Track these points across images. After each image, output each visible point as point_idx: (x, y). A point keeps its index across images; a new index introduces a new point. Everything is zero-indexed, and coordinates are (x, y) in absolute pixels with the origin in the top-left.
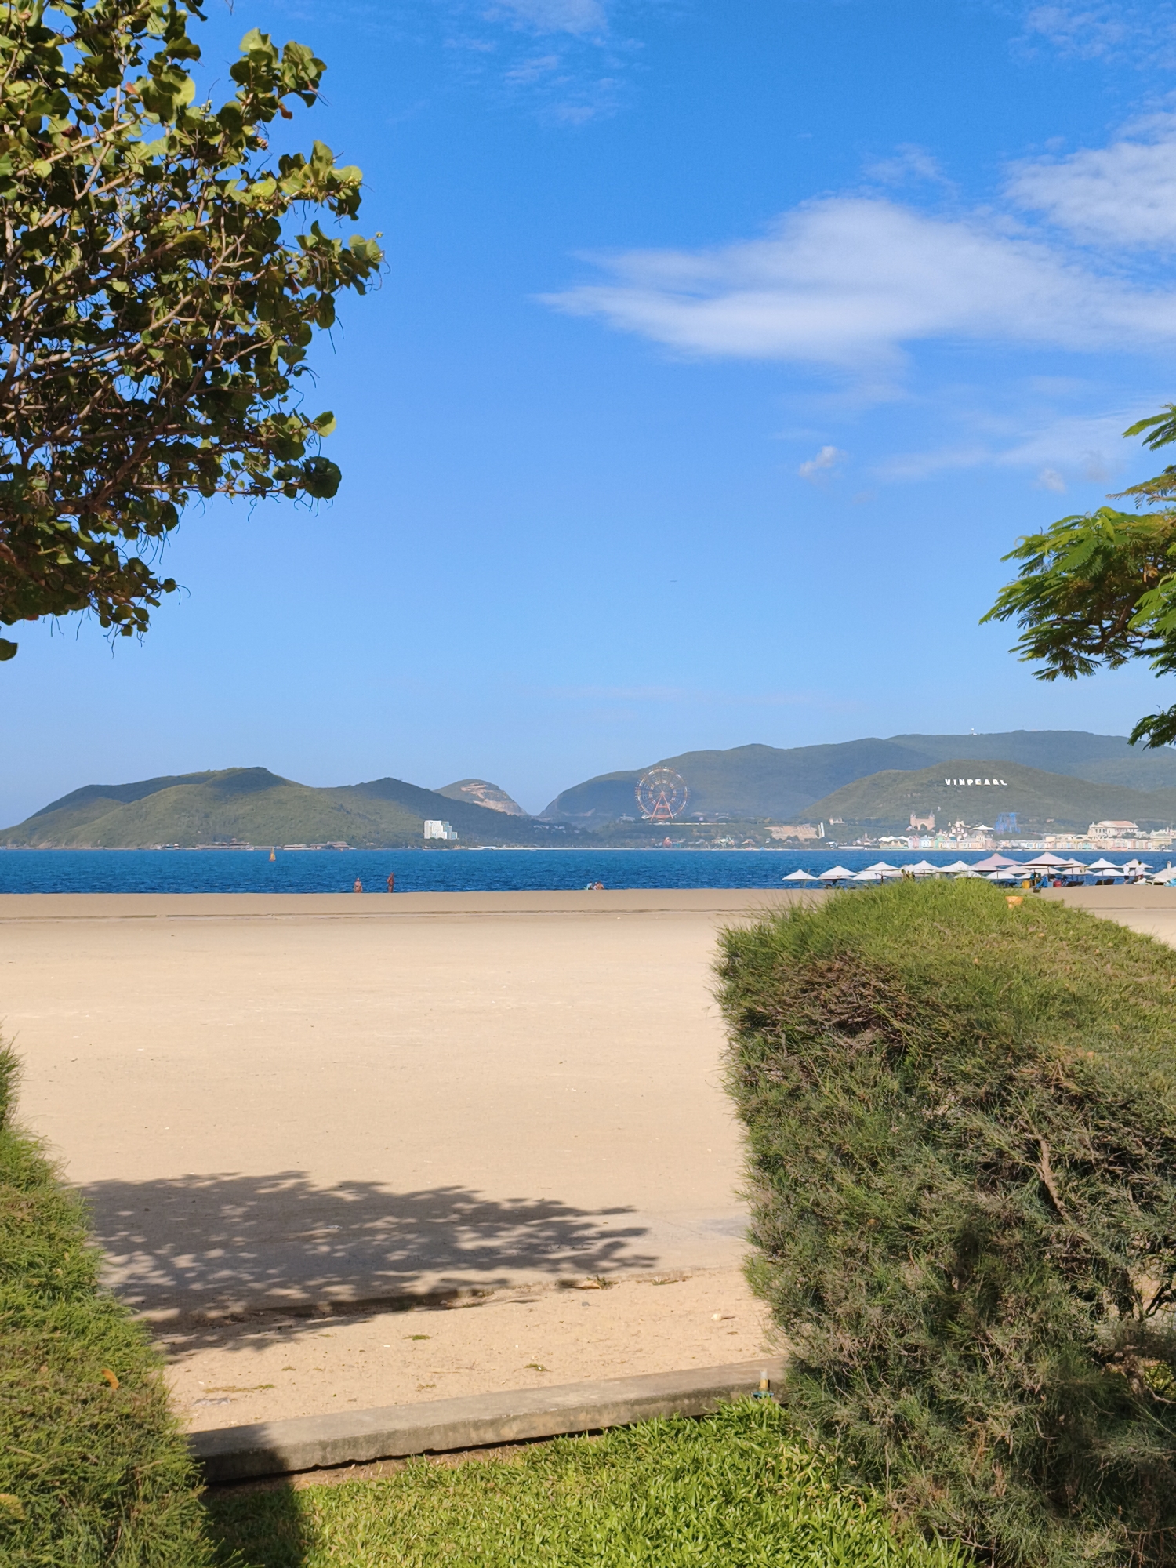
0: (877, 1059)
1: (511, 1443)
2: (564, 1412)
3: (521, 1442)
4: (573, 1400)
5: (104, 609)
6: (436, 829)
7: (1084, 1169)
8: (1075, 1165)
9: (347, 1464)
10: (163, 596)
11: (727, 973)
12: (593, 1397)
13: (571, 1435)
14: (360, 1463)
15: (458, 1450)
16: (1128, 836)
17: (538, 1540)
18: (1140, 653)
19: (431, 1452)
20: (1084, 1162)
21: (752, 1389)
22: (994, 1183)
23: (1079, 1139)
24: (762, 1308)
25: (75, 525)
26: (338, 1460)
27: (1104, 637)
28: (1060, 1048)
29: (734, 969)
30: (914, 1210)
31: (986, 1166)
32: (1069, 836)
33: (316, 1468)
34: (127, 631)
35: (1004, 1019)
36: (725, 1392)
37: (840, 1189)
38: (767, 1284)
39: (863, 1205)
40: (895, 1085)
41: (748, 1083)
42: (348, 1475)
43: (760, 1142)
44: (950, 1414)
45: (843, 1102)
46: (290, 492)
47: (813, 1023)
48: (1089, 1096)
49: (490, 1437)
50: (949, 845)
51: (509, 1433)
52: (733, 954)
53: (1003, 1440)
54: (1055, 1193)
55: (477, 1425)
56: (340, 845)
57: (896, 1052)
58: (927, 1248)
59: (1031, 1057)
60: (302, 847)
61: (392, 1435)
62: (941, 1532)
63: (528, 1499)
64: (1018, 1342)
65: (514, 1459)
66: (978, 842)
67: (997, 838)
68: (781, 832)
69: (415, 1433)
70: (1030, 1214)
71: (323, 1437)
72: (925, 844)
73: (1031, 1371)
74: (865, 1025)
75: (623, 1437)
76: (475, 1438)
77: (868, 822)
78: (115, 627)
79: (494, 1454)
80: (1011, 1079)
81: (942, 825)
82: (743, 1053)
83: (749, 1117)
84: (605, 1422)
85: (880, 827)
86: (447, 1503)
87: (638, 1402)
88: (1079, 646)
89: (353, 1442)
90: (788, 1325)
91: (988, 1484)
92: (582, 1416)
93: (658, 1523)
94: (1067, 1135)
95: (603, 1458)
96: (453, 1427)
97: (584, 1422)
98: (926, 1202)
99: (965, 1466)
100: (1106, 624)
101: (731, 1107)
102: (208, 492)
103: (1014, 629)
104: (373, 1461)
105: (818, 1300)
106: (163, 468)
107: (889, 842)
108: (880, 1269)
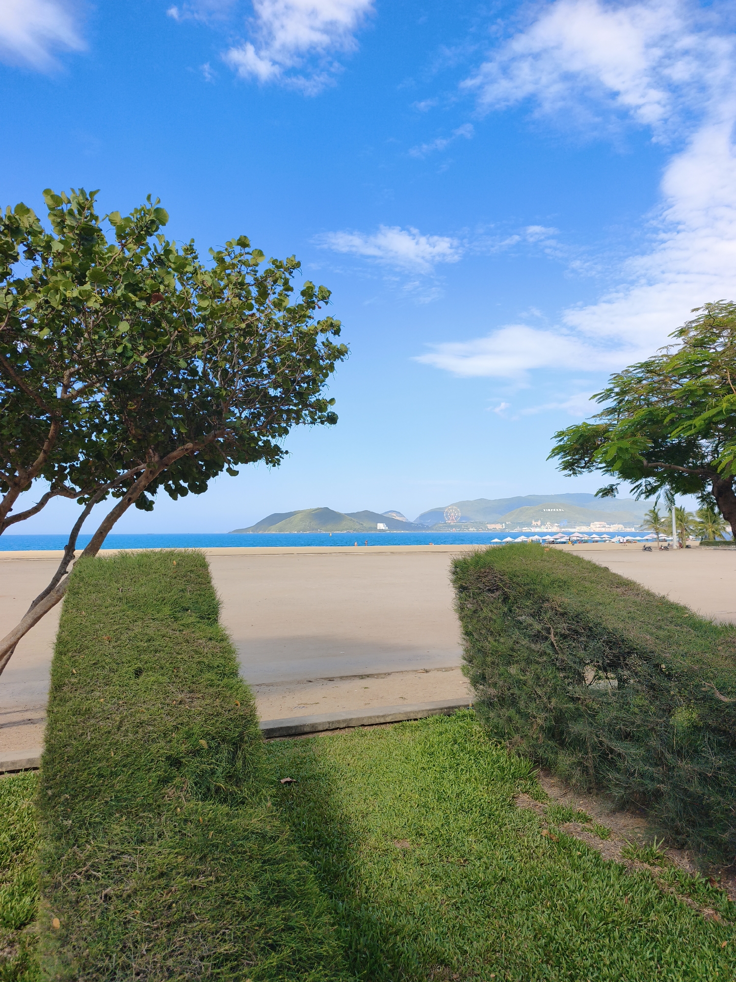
0: (500, 601)
1: (389, 723)
2: (406, 713)
3: (392, 723)
4: (409, 709)
5: (267, 460)
6: (381, 526)
7: (564, 637)
8: (561, 635)
9: (336, 729)
10: (285, 456)
11: (455, 573)
12: (416, 708)
13: (408, 720)
14: (341, 729)
15: (372, 725)
16: (604, 527)
17: (394, 755)
18: (597, 468)
19: (363, 725)
20: (564, 634)
21: (467, 706)
22: (537, 641)
23: (563, 627)
24: (467, 680)
25: (256, 434)
26: (333, 727)
27: (586, 463)
28: (557, 598)
29: (456, 572)
30: (512, 650)
31: (535, 636)
32: (584, 527)
33: (327, 730)
34: (274, 466)
35: (539, 588)
36: (458, 707)
37: (489, 643)
38: (468, 673)
39: (497, 647)
40: (506, 609)
41: (461, 608)
42: (337, 732)
43: (465, 627)
44: (526, 716)
45: (490, 614)
46: (322, 422)
47: (480, 589)
48: (565, 613)
49: (382, 721)
50: (545, 530)
51: (388, 720)
52: (456, 567)
53: (542, 725)
54: (555, 645)
55: (378, 717)
56: (351, 531)
57: (506, 599)
58: (517, 662)
59: (547, 600)
60: (339, 532)
61: (351, 720)
62: (523, 755)
63: (392, 741)
64: (546, 693)
65: (389, 728)
66: (555, 529)
67: (561, 528)
68: (490, 526)
69: (358, 719)
70: (548, 651)
71: (329, 720)
72: (537, 530)
73: (550, 702)
74: (497, 590)
75: (425, 721)
76: (378, 721)
77: (519, 523)
78: (271, 465)
79: (383, 726)
80: (541, 607)
81: (543, 524)
82: (461, 598)
83: (461, 619)
84: (419, 716)
85: (522, 525)
86: (367, 742)
87: (430, 710)
88: (578, 467)
89: (338, 722)
90: (475, 686)
91: (538, 738)
92: (412, 715)
93: (432, 750)
94: (559, 626)
95: (417, 728)
96: (370, 717)
97: (413, 716)
98: (517, 647)
99: (530, 733)
100: (586, 459)
101: (457, 616)
102: (297, 423)
103: (557, 461)
104: (345, 728)
105: (484, 678)
106: (285, 416)
107: (526, 529)
108: (502, 669)
